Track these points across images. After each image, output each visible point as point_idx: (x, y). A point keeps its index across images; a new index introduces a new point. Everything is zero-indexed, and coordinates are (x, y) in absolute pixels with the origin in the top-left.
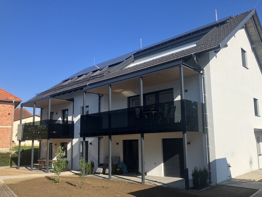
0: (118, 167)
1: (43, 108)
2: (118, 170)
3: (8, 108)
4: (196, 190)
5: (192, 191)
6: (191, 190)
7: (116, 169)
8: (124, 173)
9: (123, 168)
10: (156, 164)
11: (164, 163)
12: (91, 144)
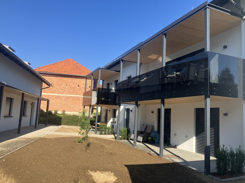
0: (151, 135)
1: (104, 80)
2: (149, 138)
3: (89, 82)
4: (218, 178)
5: (212, 178)
6: (211, 176)
7: (148, 137)
8: (156, 143)
9: (155, 138)
10: (187, 138)
11: (196, 137)
12: (132, 112)
